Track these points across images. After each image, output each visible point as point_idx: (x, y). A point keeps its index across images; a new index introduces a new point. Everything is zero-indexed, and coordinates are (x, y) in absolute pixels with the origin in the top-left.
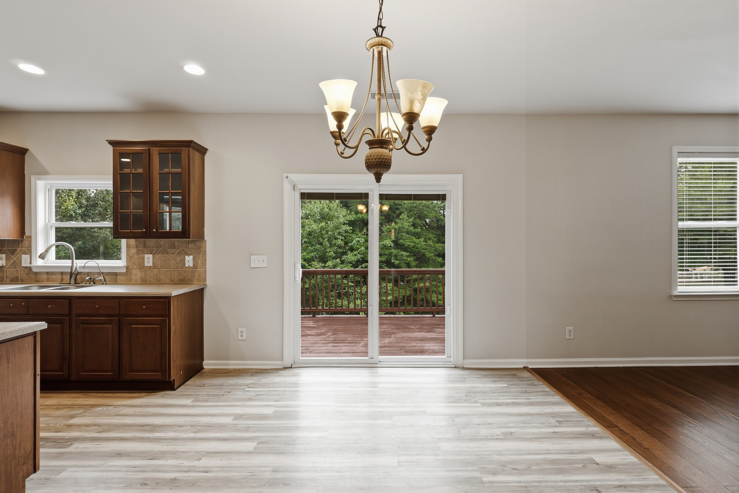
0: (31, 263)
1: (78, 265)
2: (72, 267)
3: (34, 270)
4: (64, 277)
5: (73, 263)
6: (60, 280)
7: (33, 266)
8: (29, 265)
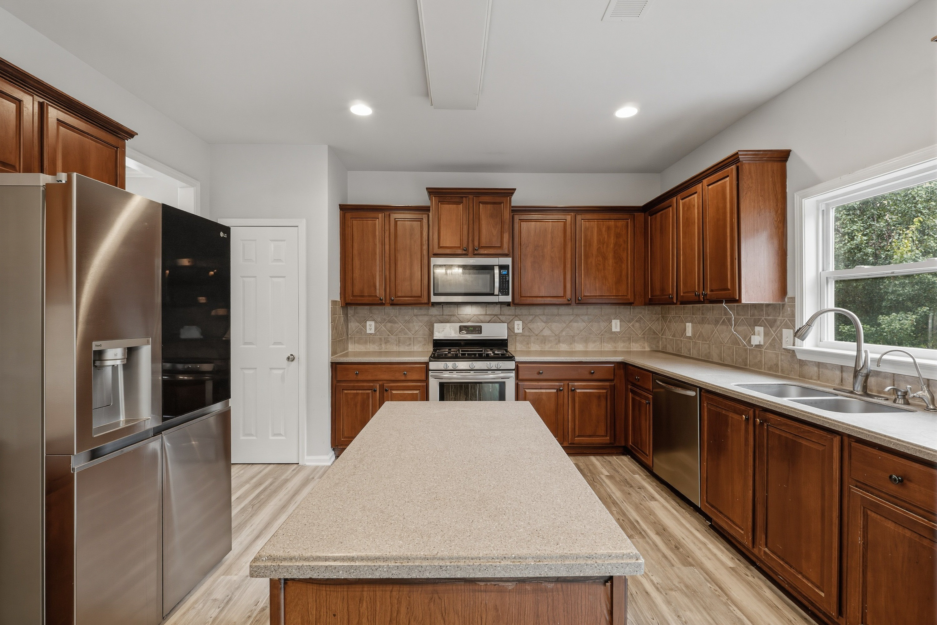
0: (794, 345)
1: (871, 356)
2: (858, 358)
3: (799, 356)
4: (845, 375)
5: (859, 350)
6: (838, 381)
7: (797, 349)
8: (791, 347)
